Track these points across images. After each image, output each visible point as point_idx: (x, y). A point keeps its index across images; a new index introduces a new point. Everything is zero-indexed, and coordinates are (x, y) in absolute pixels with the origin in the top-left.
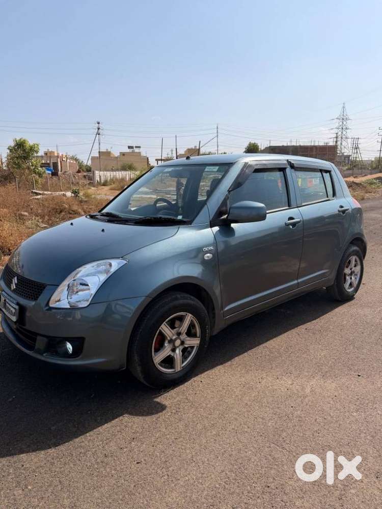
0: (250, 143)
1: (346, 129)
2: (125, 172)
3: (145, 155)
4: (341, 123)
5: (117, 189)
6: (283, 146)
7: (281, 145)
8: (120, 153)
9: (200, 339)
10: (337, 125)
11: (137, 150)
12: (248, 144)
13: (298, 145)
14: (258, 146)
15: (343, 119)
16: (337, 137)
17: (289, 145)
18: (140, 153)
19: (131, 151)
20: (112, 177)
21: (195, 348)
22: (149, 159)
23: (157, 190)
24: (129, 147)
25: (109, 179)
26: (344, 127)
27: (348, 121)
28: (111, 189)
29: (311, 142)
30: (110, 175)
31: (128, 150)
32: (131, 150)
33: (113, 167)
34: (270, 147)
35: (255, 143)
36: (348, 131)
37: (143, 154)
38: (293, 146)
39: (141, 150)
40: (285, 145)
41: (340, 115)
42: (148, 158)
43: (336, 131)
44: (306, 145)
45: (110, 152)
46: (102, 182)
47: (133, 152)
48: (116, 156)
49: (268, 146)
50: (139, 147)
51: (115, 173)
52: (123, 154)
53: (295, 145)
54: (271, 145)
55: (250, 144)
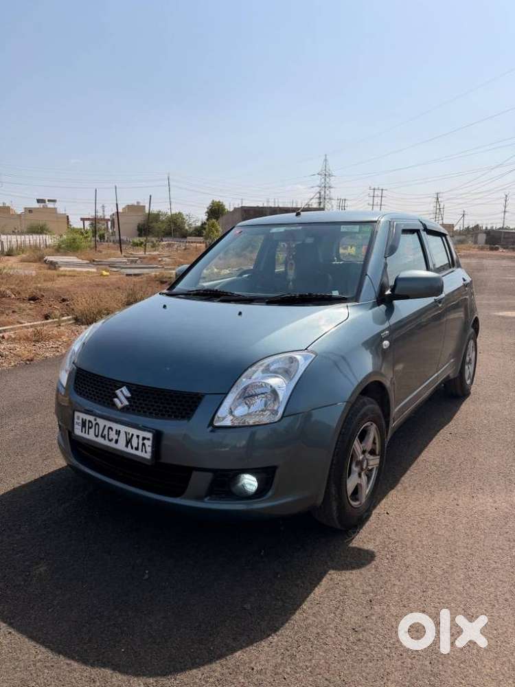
0: (213, 201)
1: (330, 187)
2: (38, 236)
3: (64, 212)
4: (323, 180)
5: (31, 260)
6: (258, 207)
7: (255, 206)
8: (25, 208)
9: (379, 457)
10: (318, 182)
11: (50, 205)
12: (210, 202)
13: (277, 206)
14: (224, 206)
15: (325, 175)
16: (320, 198)
17: (265, 205)
18: (55, 209)
19: (42, 207)
20: (19, 242)
21: (375, 470)
22: (70, 217)
23: (94, 261)
24: (39, 201)
25: (15, 247)
26: (327, 185)
27: (332, 178)
28: (23, 261)
29: (293, 203)
30: (17, 241)
31: (37, 205)
32: (41, 205)
33: (15, 229)
34: (242, 207)
35: (219, 202)
36: (332, 190)
37: (61, 211)
38: (271, 207)
39: (57, 205)
40: (261, 205)
41: (322, 171)
42: (68, 216)
43: (318, 189)
44: (286, 206)
45: (9, 207)
46: (6, 250)
47: (45, 208)
48: (19, 213)
49: (240, 206)
50: (54, 201)
51: (23, 237)
52: (30, 211)
53: (273, 206)
54: (244, 205)
55: (213, 203)
